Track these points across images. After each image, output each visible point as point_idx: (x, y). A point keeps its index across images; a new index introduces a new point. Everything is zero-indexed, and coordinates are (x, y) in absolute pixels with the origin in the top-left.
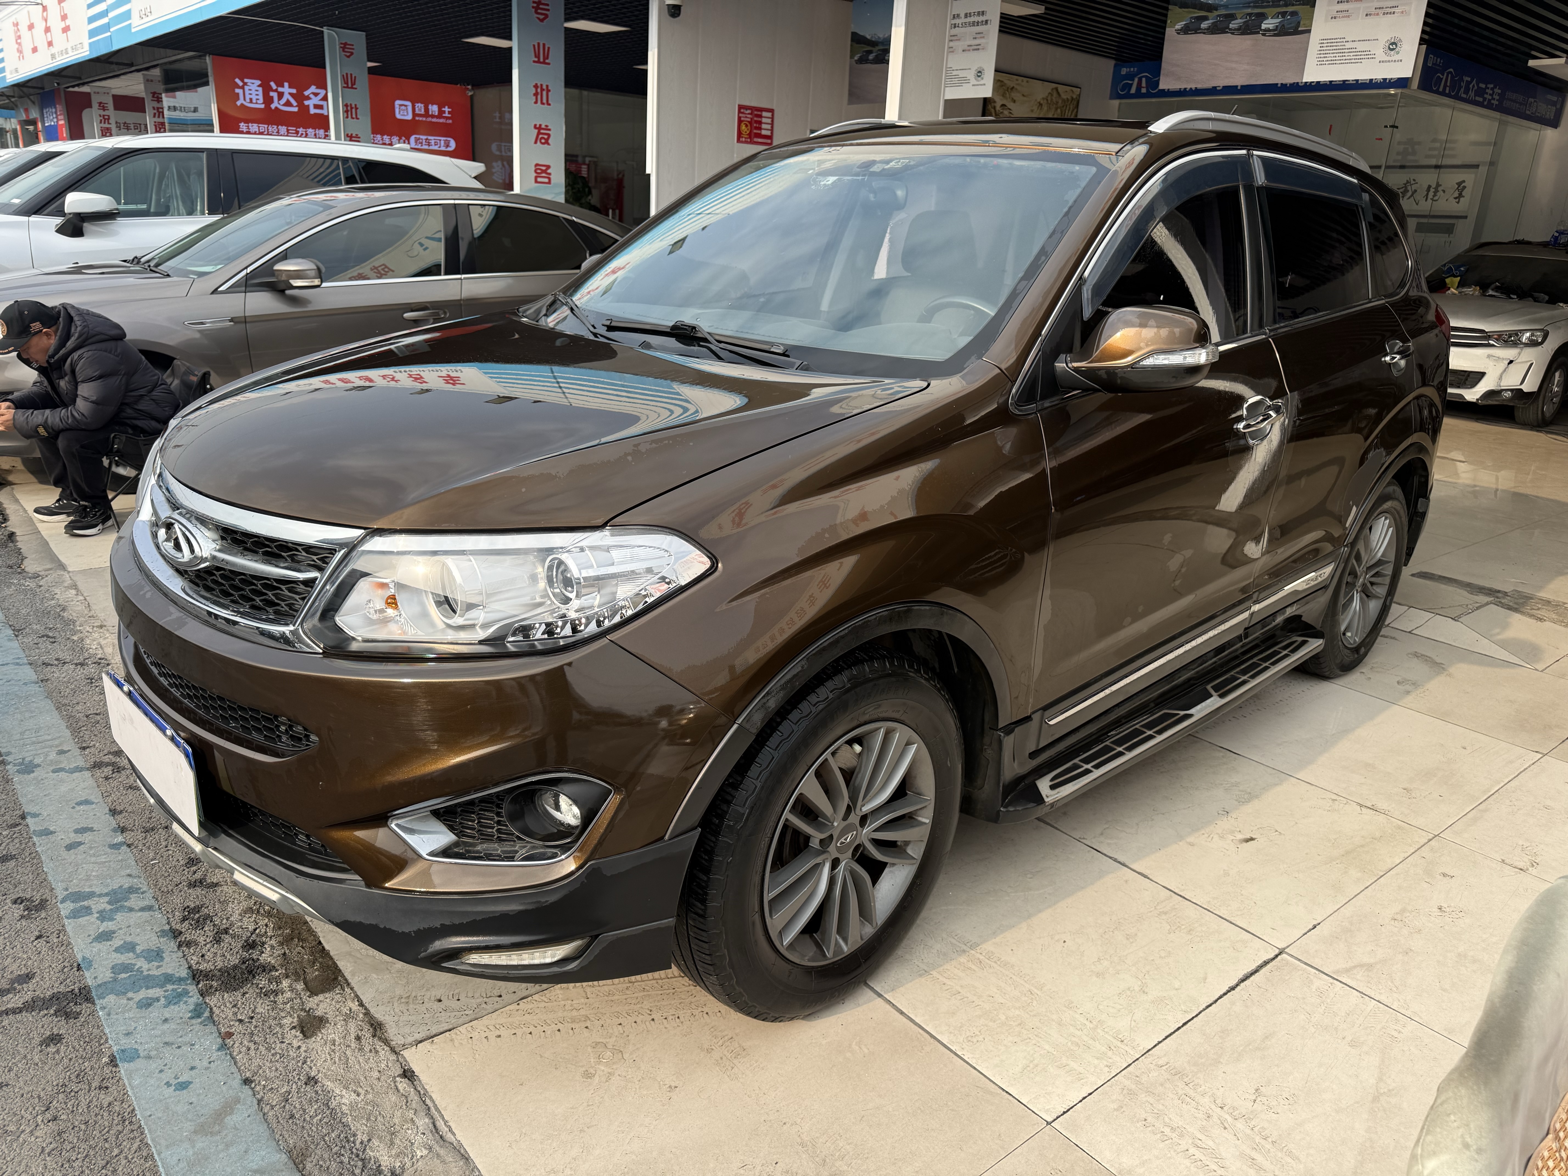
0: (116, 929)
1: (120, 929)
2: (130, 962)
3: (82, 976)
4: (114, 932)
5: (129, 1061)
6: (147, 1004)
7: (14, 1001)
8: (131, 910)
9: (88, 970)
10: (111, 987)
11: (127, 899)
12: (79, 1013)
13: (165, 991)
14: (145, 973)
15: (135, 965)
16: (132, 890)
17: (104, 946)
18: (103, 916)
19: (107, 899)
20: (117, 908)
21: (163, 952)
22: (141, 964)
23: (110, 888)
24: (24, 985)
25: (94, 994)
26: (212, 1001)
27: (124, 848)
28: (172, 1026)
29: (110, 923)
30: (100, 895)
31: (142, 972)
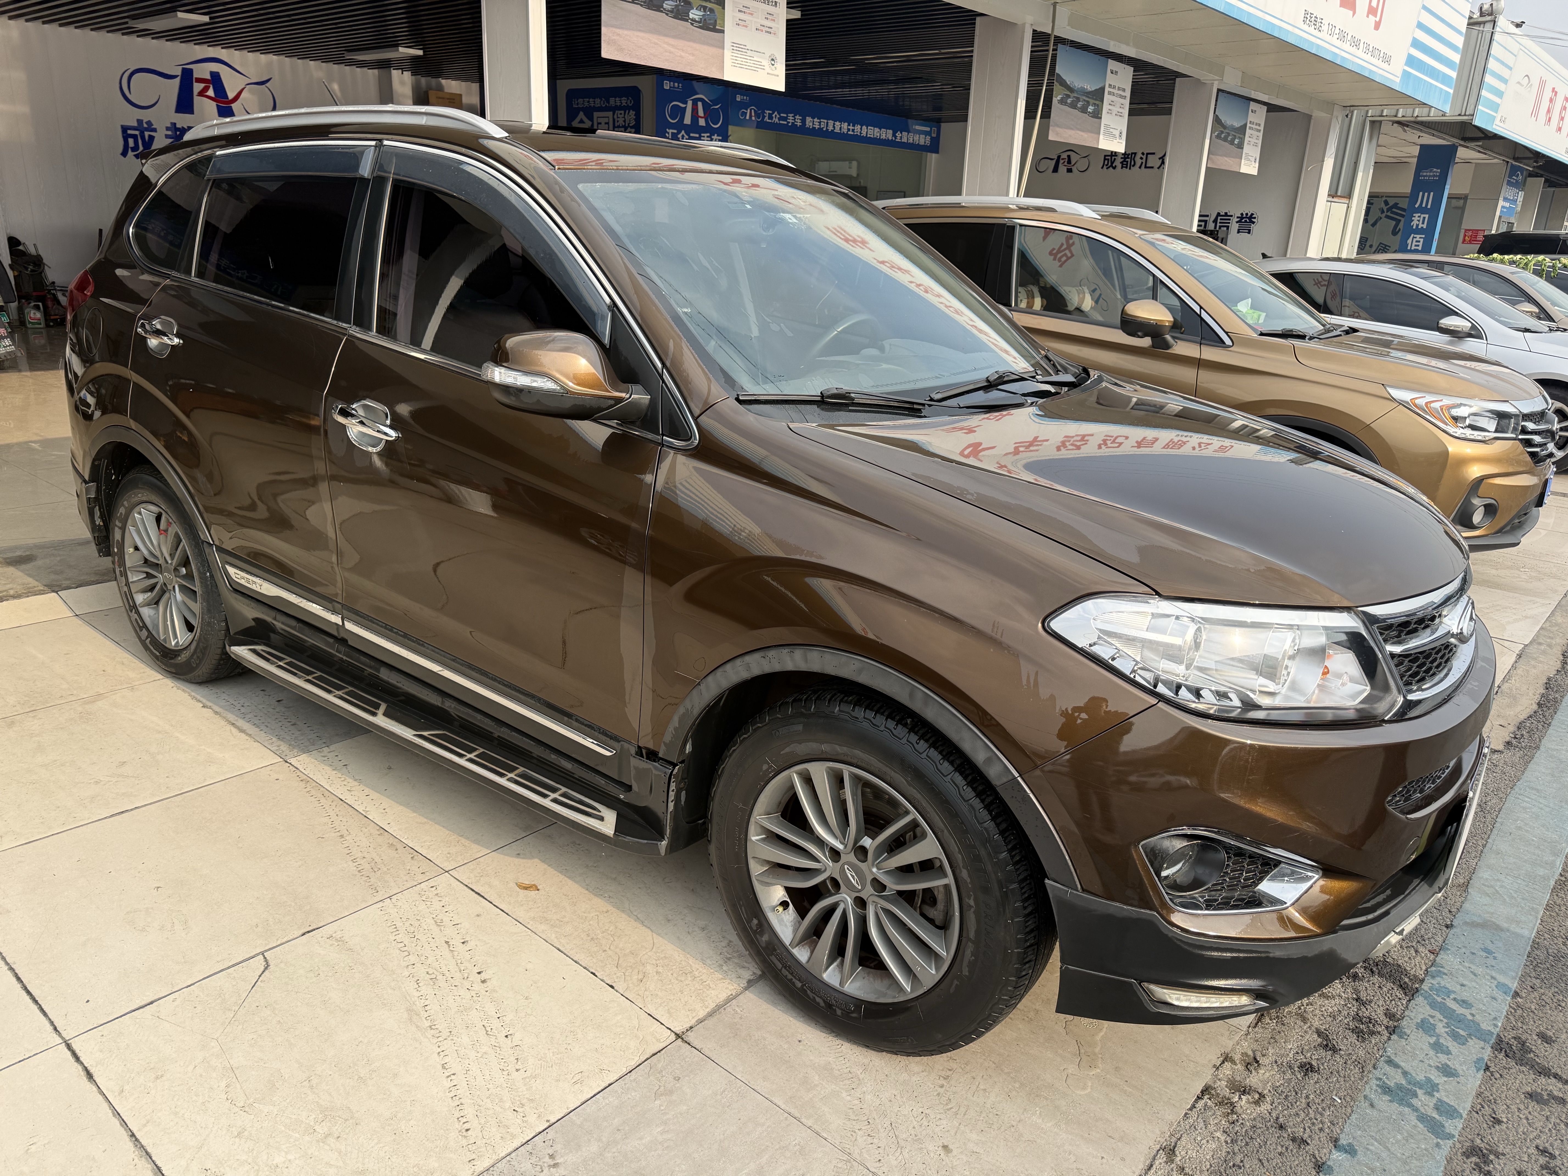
0: (1433, 1069)
1: (1430, 1066)
2: (1448, 1037)
3: (1490, 1060)
4: (1437, 1068)
5: (1506, 985)
6: (1464, 1003)
7: (1554, 1087)
8: (1405, 1073)
9: (1483, 1059)
10: (1477, 1033)
11: (1400, 1087)
12: (1515, 1038)
13: (1445, 999)
14: (1445, 1021)
15: (1447, 1032)
16: (1386, 1090)
17: (1454, 1064)
18: (1431, 1088)
19: (1414, 1101)
20: (1414, 1085)
21: (1417, 1023)
22: (1441, 1029)
23: (1401, 1108)
24: (1539, 1091)
25: (1493, 1041)
26: (1420, 973)
27: (1343, 1141)
28: (1462, 980)
29: (1433, 1078)
30: (1416, 1110)
31: (1446, 1023)
